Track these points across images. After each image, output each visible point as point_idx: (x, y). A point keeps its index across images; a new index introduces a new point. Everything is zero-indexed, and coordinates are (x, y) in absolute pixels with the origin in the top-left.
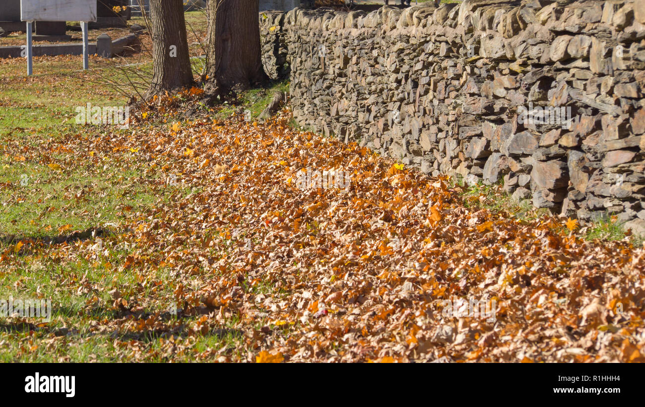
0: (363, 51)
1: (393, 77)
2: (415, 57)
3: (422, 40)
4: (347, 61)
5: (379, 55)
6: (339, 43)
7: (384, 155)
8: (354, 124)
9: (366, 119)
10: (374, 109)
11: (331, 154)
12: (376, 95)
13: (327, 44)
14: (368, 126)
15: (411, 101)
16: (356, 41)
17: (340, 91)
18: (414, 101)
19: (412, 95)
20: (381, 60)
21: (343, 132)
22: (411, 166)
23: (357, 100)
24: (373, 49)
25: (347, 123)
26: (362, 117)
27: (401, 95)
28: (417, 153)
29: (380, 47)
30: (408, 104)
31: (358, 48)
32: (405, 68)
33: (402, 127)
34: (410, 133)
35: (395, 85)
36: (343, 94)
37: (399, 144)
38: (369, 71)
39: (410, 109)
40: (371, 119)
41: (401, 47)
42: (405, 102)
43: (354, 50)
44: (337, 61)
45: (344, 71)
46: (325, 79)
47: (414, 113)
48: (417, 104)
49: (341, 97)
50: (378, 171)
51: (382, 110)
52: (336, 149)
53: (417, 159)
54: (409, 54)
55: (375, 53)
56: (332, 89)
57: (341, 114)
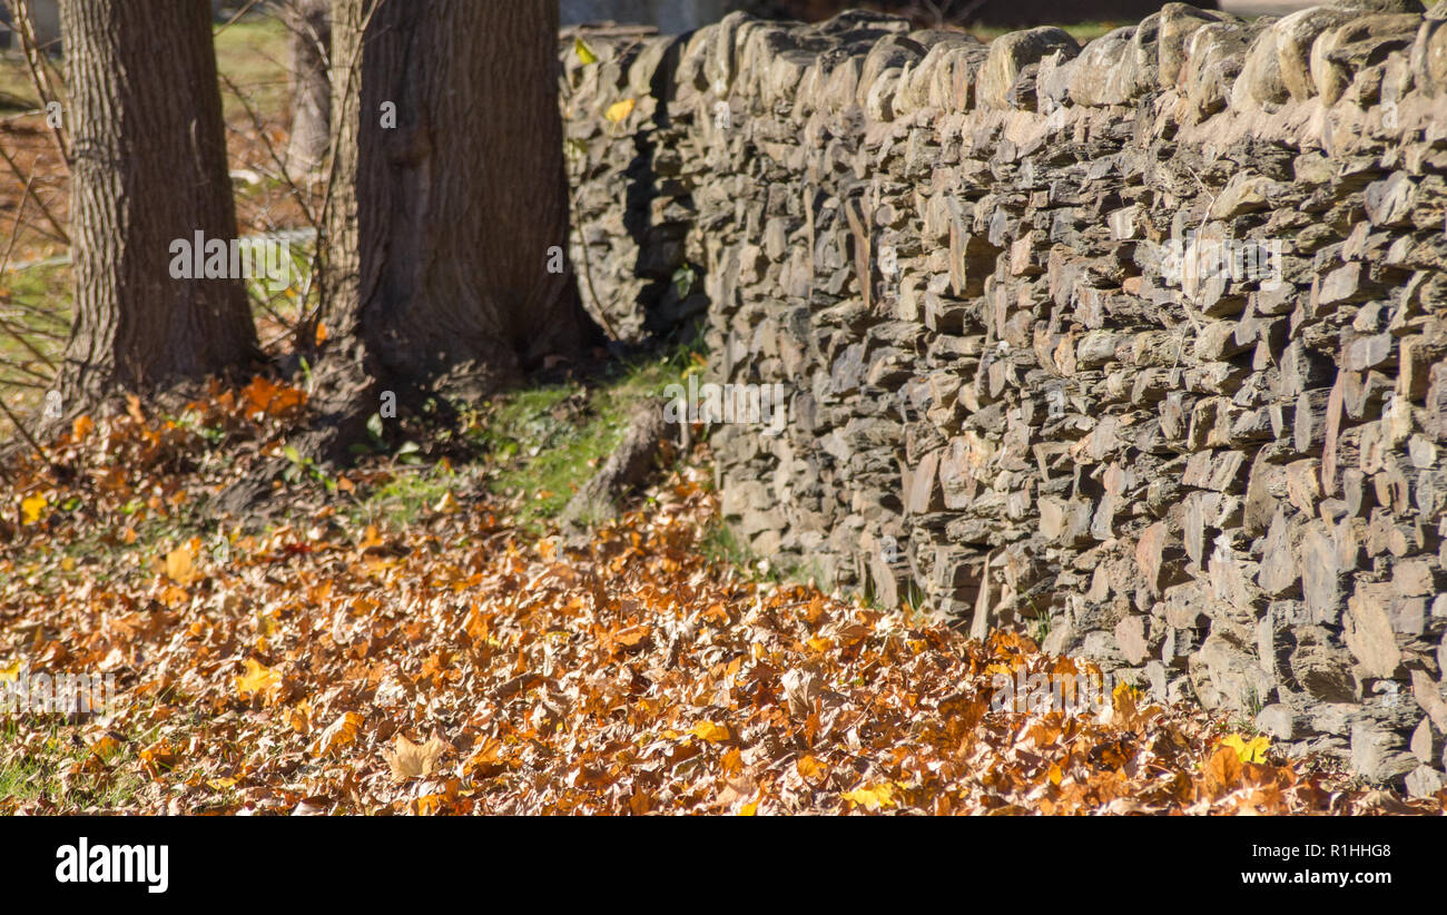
0: (1064, 215)
1: (1213, 334)
2: (1322, 241)
3: (1359, 166)
4: (982, 259)
5: (1140, 234)
6: (948, 178)
7: (1165, 693)
8: (1017, 550)
9: (1078, 528)
10: (1115, 480)
11: (922, 690)
12: (1127, 419)
13: (888, 182)
14: (1086, 560)
15: (1302, 444)
16: (1029, 170)
17: (948, 400)
18: (1317, 448)
19: (1304, 418)
20: (1148, 254)
21: (965, 586)
22: (1303, 749)
23: (1035, 439)
24: (1113, 202)
25: (981, 546)
26: (1053, 515)
27: (1249, 420)
28: (1330, 687)
29: (1147, 198)
30: (1283, 459)
31: (1039, 199)
32: (1274, 289)
33: (1253, 567)
34: (1296, 592)
35: (1219, 371)
36: (963, 413)
37: (1238, 644)
38: (1091, 306)
39: (1299, 482)
40: (1103, 528)
41: (1253, 198)
42: (1273, 449)
43: (1017, 209)
44: (936, 259)
45: (970, 307)
46: (876, 343)
47: (1318, 500)
48: (1331, 460)
49: (955, 427)
50: (1153, 773)
51: (1157, 487)
52: (943, 665)
53: (1331, 716)
54: (1294, 228)
55: (1123, 224)
56: (915, 390)
57: (953, 502)
